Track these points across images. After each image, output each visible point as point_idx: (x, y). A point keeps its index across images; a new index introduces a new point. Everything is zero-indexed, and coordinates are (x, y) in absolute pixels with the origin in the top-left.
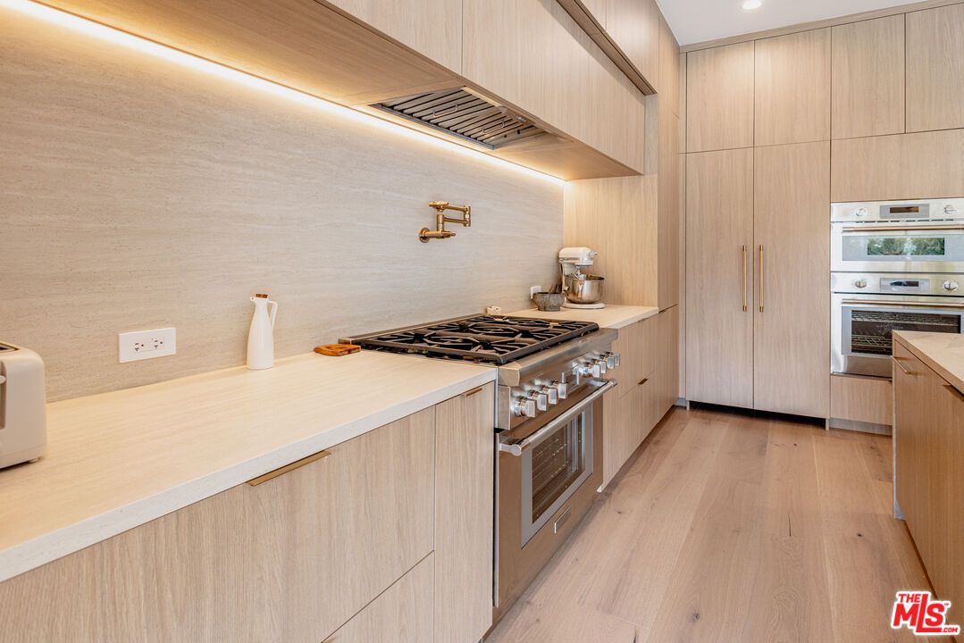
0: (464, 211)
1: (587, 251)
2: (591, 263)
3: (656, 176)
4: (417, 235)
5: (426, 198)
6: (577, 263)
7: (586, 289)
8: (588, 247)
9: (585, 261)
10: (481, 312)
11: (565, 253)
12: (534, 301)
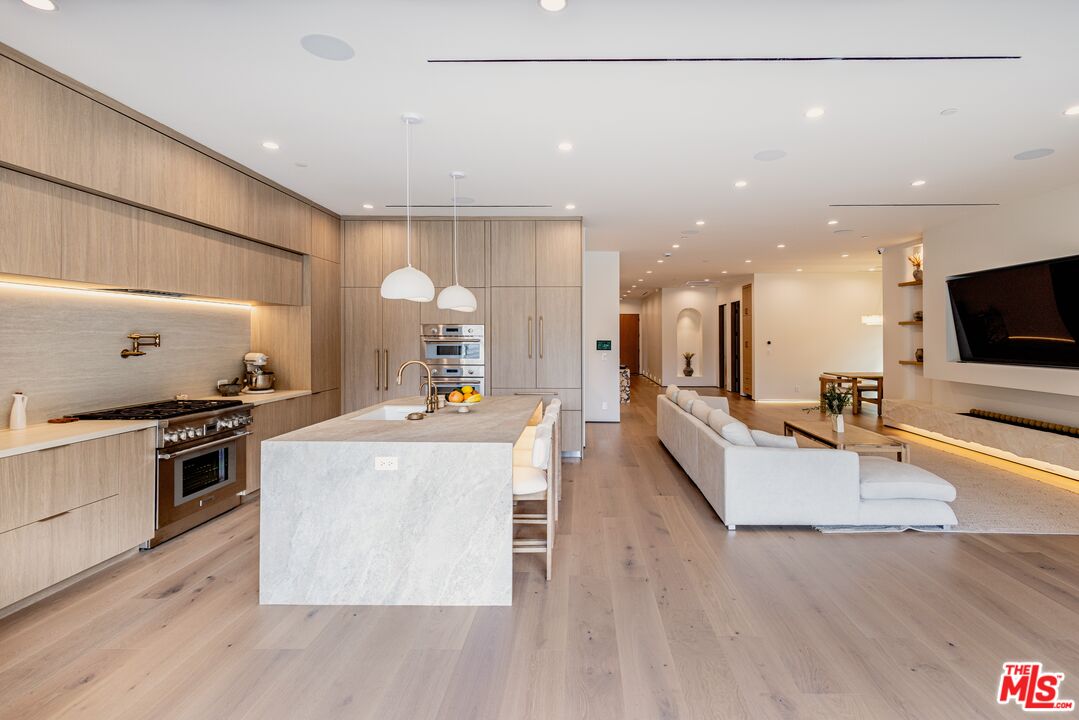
0: (156, 338)
1: (261, 355)
2: (264, 363)
3: (310, 307)
4: (119, 354)
5: (125, 332)
6: (255, 364)
7: (260, 380)
8: (261, 352)
9: (260, 362)
10: (172, 398)
11: (249, 356)
12: (220, 391)
